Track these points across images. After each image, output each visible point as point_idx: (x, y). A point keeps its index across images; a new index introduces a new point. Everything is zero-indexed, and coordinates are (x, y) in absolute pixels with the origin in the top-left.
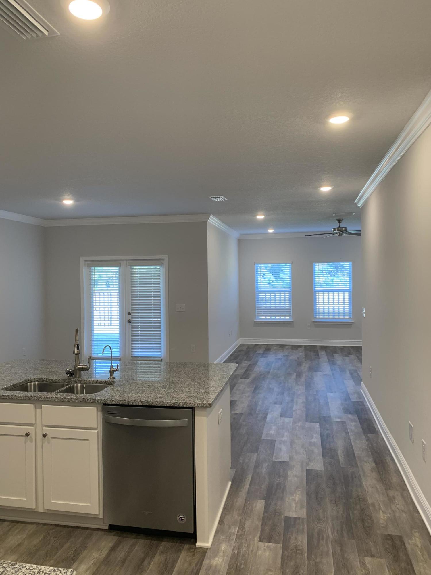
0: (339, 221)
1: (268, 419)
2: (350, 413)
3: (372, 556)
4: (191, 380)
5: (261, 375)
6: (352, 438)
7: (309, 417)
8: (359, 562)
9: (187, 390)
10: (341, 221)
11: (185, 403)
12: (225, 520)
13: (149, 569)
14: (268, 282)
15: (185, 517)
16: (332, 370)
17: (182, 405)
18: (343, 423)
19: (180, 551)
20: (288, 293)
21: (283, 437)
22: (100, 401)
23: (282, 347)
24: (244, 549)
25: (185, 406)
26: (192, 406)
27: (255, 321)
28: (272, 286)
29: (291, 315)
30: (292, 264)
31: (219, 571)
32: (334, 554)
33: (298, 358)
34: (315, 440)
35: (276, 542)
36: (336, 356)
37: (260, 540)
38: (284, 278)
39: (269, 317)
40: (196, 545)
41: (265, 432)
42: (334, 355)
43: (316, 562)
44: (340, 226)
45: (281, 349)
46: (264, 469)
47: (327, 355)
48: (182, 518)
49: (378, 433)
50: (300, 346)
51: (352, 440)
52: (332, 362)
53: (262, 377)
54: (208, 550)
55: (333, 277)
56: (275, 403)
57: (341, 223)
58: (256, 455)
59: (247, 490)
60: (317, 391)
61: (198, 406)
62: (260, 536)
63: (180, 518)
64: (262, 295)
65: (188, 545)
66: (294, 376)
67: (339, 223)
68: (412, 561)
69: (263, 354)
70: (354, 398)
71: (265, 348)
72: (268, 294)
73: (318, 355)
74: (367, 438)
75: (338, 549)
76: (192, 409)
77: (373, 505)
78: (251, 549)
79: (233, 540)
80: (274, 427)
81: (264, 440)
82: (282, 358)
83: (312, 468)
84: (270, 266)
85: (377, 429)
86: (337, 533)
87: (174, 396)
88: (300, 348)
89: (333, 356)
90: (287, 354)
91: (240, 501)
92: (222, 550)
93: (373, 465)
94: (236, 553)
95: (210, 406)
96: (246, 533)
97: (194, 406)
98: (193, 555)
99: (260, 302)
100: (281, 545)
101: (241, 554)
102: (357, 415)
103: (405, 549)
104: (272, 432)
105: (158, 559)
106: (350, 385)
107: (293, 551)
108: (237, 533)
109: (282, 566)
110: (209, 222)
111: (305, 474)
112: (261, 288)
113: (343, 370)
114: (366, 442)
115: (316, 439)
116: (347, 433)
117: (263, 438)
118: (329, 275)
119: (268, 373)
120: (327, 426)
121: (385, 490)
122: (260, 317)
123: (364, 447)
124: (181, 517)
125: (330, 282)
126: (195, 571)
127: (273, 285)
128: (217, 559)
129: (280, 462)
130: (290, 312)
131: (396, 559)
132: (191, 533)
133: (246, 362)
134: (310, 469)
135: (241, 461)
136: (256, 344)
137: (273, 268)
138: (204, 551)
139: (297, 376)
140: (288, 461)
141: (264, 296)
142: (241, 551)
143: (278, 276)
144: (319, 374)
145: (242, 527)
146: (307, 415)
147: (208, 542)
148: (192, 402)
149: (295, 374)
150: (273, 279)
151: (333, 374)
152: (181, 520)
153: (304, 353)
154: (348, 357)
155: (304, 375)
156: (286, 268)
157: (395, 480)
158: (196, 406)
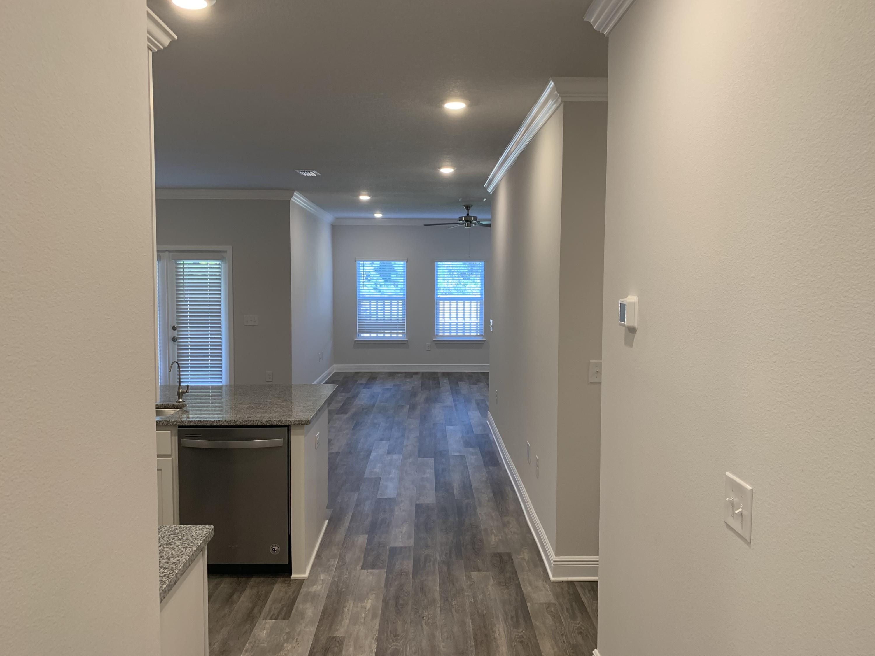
0: (468, 208)
1: (371, 457)
2: (471, 446)
3: (479, 571)
4: (282, 401)
5: (363, 409)
6: (470, 471)
7: (422, 452)
8: (465, 577)
9: (279, 409)
10: (470, 207)
11: (280, 420)
12: (323, 555)
13: (240, 601)
14: (374, 286)
15: (278, 547)
16: (454, 401)
17: (275, 423)
18: (462, 457)
19: (274, 584)
20: (401, 301)
21: (390, 474)
22: (175, 423)
23: (392, 375)
24: (345, 577)
25: (280, 424)
26: (288, 423)
27: (355, 341)
28: (380, 292)
29: (405, 332)
30: (407, 262)
31: (319, 595)
32: (440, 572)
33: (413, 387)
34: (428, 475)
35: (380, 568)
36: (462, 384)
37: (363, 568)
38: (396, 281)
39: (375, 335)
40: (291, 578)
41: (367, 471)
42: (459, 383)
43: (421, 580)
44: (468, 214)
45: (390, 377)
46: (367, 507)
47: (450, 384)
48: (275, 549)
49: (501, 465)
50: (417, 373)
51: (470, 473)
52: (455, 392)
53: (366, 411)
54: (305, 581)
55: (467, 281)
56: (382, 440)
57: (469, 211)
58: (357, 494)
59: (347, 527)
60: (434, 424)
61: (295, 424)
62: (362, 565)
63: (273, 549)
64: (365, 304)
65: (282, 579)
66: (406, 409)
67: (467, 211)
68: (517, 572)
69: (366, 384)
70: (478, 430)
71: (369, 377)
72: (374, 303)
73: (439, 383)
74: (487, 471)
75: (445, 568)
76: (288, 426)
77: (486, 530)
78: (353, 575)
79: (332, 570)
80: (379, 465)
81: (366, 478)
82: (391, 389)
83: (423, 502)
84: (377, 264)
85: (500, 462)
86: (446, 556)
87: (266, 415)
88: (416, 376)
89: (457, 384)
90: (398, 383)
91: (340, 536)
92: (321, 579)
93: (491, 495)
94: (337, 580)
95: (308, 422)
96: (346, 564)
97: (291, 424)
98: (289, 586)
99: (362, 314)
100: (386, 570)
101: (342, 581)
102: (480, 448)
103: (513, 562)
104: (377, 470)
105: (248, 592)
106: (475, 416)
107: (398, 573)
108: (337, 564)
109: (386, 586)
110: (292, 201)
111: (414, 508)
112: (365, 295)
113: (468, 400)
114: (486, 474)
115: (430, 474)
116: (466, 467)
117: (365, 476)
118: (462, 278)
119: (373, 406)
120: (444, 460)
121: (501, 516)
122: (362, 335)
123: (483, 479)
124: (274, 547)
125: (462, 287)
126: (292, 597)
127: (382, 291)
128: (315, 586)
129: (386, 499)
130: (404, 327)
131: (502, 570)
132: (285, 563)
133: (343, 394)
134: (420, 503)
135: (340, 501)
136: (356, 372)
137: (381, 267)
138: (301, 582)
139: (409, 408)
140: (396, 497)
141: (368, 306)
142: (342, 579)
143: (389, 279)
144: (438, 405)
145: (341, 558)
146: (420, 451)
147: (305, 573)
148: (288, 420)
149: (408, 406)
150: (381, 281)
151: (456, 405)
152: (274, 551)
153: (421, 382)
154: (477, 385)
155: (419, 407)
156: (400, 266)
157: (512, 507)
158: (292, 423)
